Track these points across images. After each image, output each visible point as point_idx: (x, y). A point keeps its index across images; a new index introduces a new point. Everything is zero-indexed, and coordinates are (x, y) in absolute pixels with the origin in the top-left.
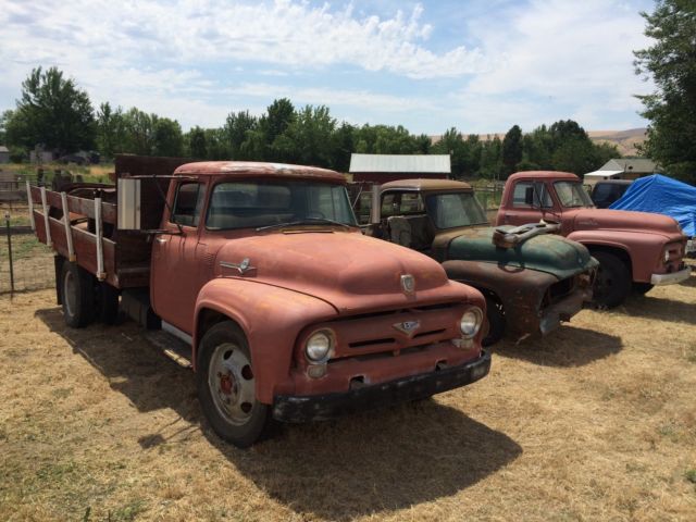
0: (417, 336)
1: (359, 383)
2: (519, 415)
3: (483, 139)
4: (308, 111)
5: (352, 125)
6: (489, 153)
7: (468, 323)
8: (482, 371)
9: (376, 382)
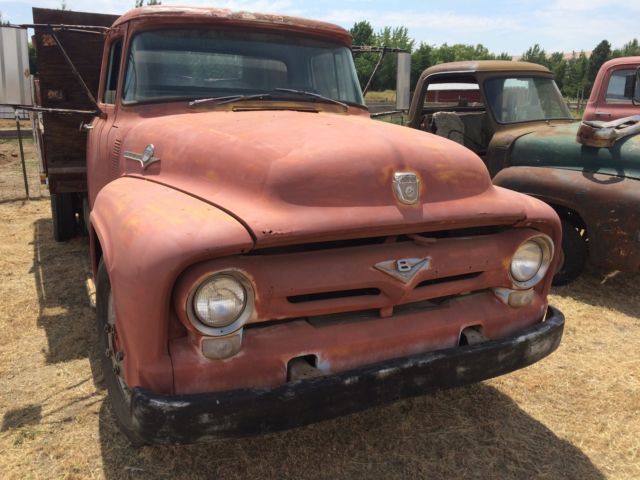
0: (424, 283)
1: (307, 367)
2: (605, 409)
3: (567, 56)
4: (387, 33)
5: (430, 45)
6: (573, 71)
7: (526, 262)
8: (547, 344)
9: (342, 365)
